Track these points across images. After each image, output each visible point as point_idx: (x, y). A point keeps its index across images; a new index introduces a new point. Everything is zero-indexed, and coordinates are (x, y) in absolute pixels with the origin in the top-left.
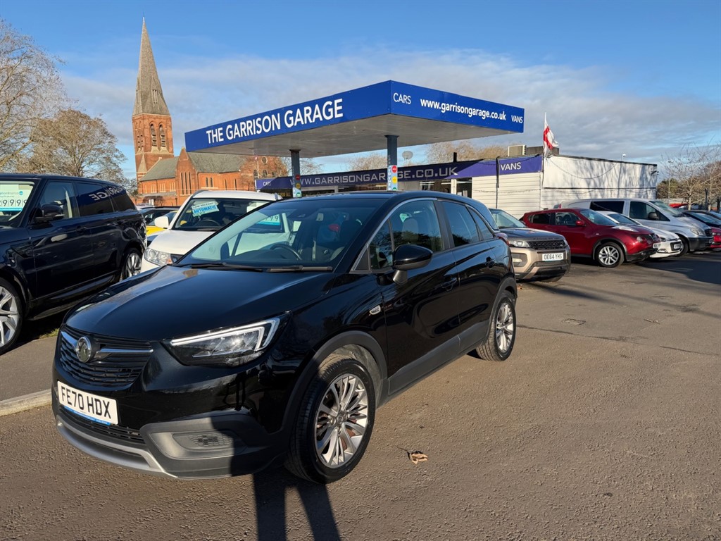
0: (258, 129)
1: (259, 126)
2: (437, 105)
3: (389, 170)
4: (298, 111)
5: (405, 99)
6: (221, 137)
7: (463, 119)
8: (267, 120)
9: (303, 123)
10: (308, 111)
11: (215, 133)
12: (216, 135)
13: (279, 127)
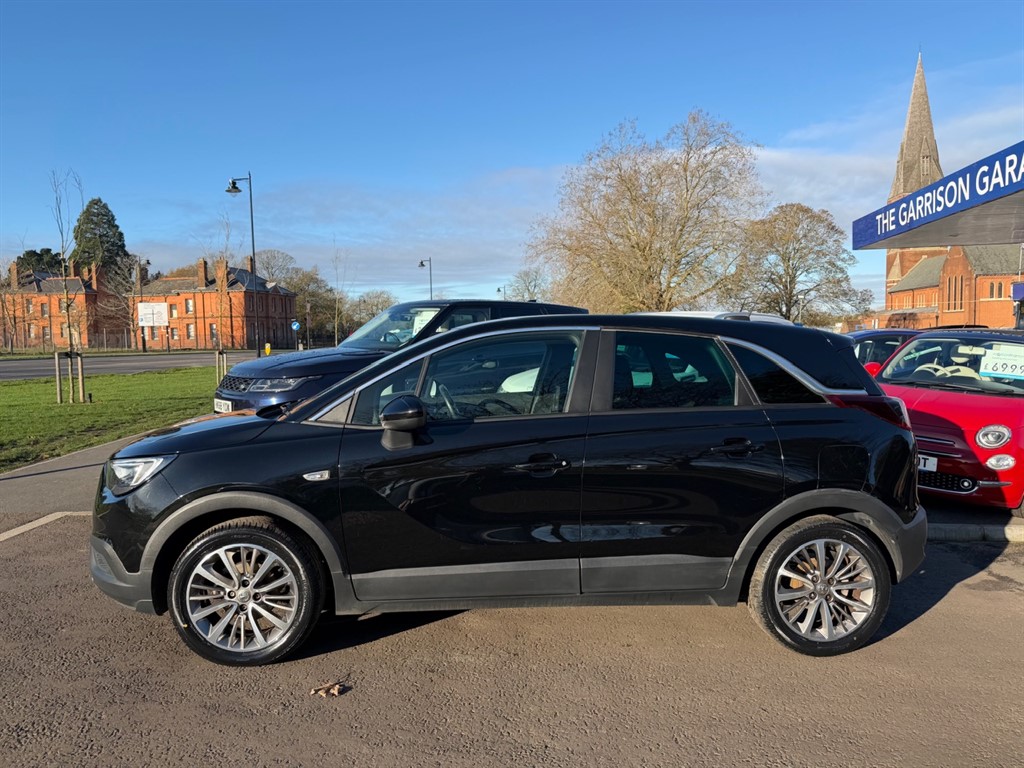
0: (938, 203)
1: (940, 199)
4: (997, 165)
6: (893, 223)
8: (952, 188)
9: (1002, 185)
10: (1011, 163)
11: (885, 218)
12: (887, 221)
13: (967, 197)
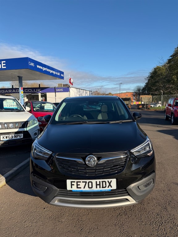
2: (41, 68)
3: (20, 89)
5: (32, 64)
7: (48, 73)
